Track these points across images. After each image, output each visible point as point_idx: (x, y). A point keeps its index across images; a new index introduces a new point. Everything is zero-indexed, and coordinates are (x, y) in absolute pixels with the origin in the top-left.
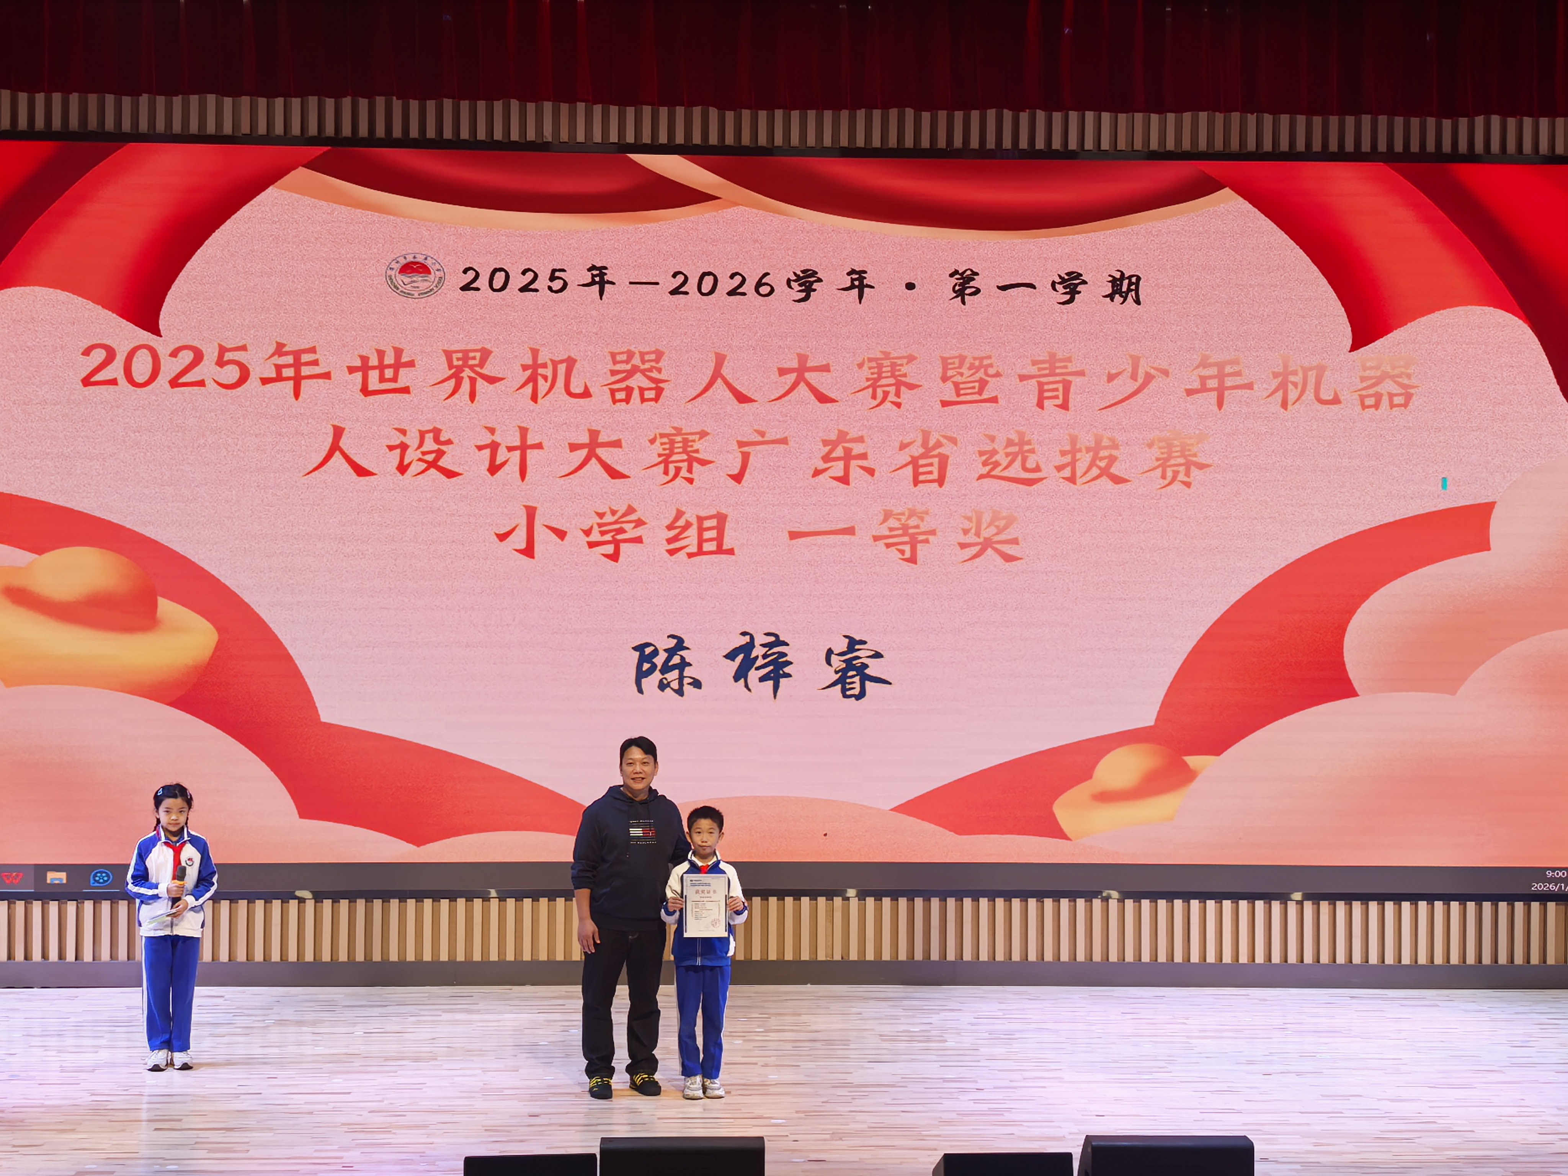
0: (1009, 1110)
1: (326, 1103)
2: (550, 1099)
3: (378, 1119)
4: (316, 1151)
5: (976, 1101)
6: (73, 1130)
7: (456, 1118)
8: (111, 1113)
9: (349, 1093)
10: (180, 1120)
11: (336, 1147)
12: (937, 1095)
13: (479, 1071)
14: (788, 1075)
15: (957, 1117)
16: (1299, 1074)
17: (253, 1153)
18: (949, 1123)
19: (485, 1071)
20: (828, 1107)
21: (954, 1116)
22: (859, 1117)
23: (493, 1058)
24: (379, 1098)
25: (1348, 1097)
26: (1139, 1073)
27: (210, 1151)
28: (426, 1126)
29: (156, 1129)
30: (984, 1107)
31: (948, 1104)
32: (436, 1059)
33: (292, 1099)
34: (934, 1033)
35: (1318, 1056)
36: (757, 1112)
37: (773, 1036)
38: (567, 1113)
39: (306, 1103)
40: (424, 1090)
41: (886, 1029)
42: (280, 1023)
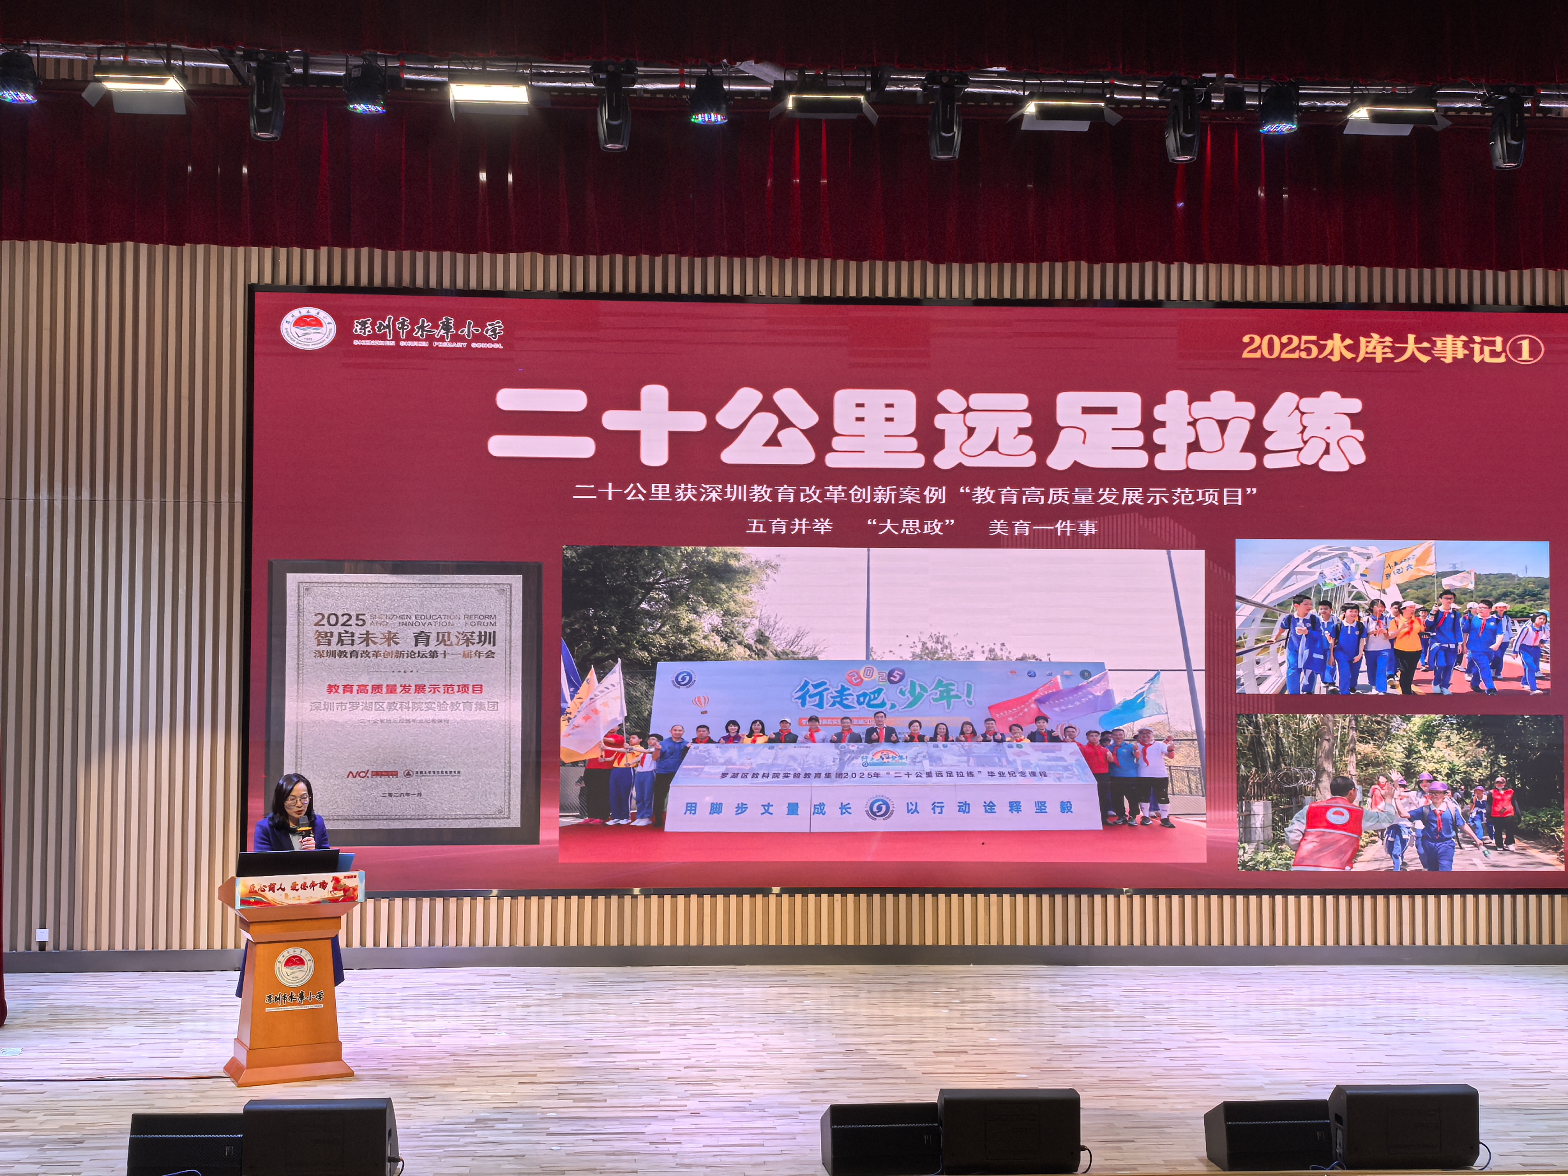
0: (1203, 1065)
2: (823, 1057)
3: (694, 1073)
4: (661, 1100)
5: (1172, 1059)
6: (453, 1084)
7: (758, 1073)
8: (475, 1070)
9: (659, 1052)
10: (535, 1075)
12: (1137, 1054)
14: (1006, 1039)
15: (1164, 1071)
16: (1413, 1033)
17: (610, 1102)
18: (1160, 1076)
19: (758, 1034)
20: (1055, 1064)
21: (1161, 1071)
22: (1087, 1072)
23: (757, 1024)
24: (686, 1056)
25: (1466, 1052)
26: (1284, 1035)
27: (575, 1100)
28: (739, 1080)
29: (520, 1083)
30: (1182, 1063)
31: (1150, 1061)
32: (711, 1025)
34: (1098, 1004)
35: (1417, 1019)
36: (1001, 1068)
37: (969, 1006)
38: (846, 1069)
39: (628, 1061)
40: (718, 1049)
41: (1059, 1000)
42: (566, 995)
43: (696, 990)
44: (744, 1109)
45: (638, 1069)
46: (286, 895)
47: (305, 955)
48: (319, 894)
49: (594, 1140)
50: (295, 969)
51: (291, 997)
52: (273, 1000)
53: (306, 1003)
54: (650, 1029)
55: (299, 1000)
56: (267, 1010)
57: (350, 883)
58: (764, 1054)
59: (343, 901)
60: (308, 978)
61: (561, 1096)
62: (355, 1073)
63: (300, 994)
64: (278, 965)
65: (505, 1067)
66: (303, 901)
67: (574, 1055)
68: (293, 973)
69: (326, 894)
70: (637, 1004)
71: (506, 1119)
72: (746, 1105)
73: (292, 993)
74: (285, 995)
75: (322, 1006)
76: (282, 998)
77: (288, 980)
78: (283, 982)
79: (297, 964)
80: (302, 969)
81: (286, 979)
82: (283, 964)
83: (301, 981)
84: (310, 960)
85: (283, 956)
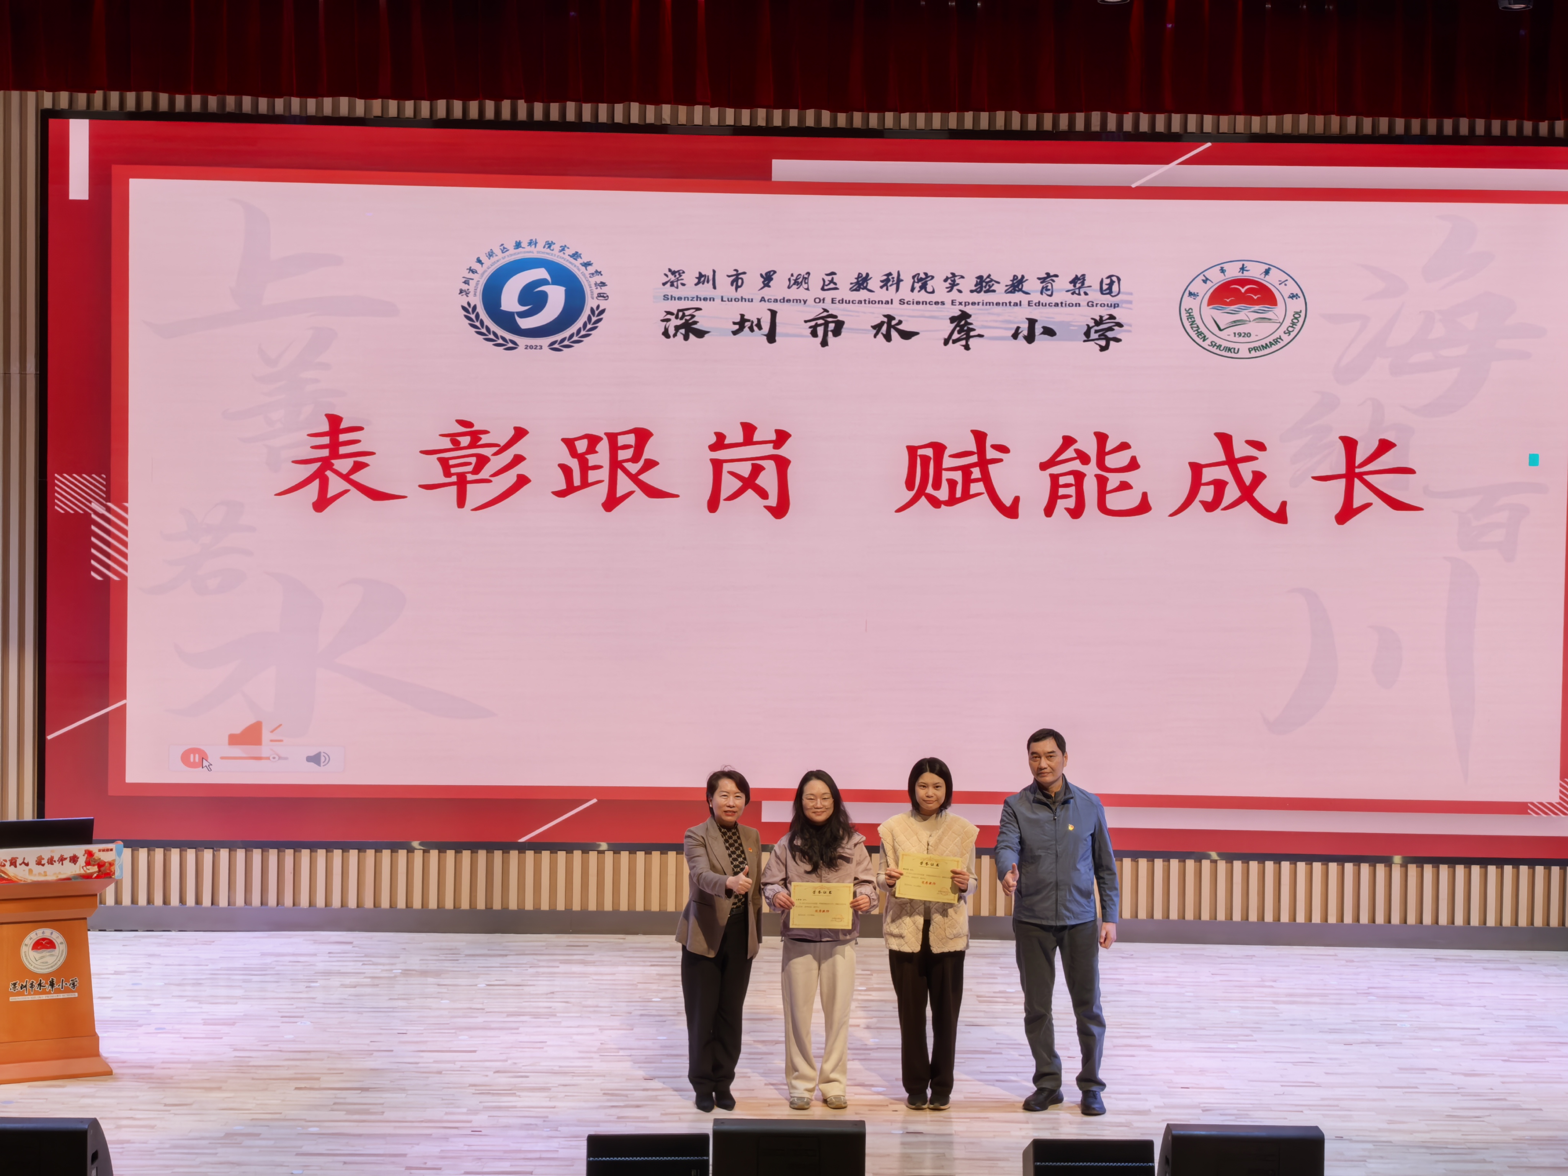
1: (454, 1062)
3: (503, 1080)
4: (447, 1114)
6: (219, 1089)
7: (576, 1080)
8: (254, 1070)
9: (475, 1051)
10: (318, 1079)
11: (465, 1110)
13: (596, 1030)
16: (1378, 1044)
17: (387, 1115)
19: (602, 1029)
23: (609, 1015)
24: (503, 1057)
25: (1423, 1070)
26: (1225, 1041)
27: (349, 1112)
28: (548, 1089)
29: (297, 1089)
32: (555, 1015)
33: (422, 1057)
37: (875, 995)
39: (435, 1062)
40: (545, 1049)
41: (984, 989)
42: (406, 973)
43: (563, 968)
44: (535, 1127)
45: (440, 1073)
46: (31, 871)
47: (56, 937)
48: (69, 870)
49: (345, 1163)
50: (45, 953)
51: (40, 985)
52: (18, 987)
53: (58, 991)
54: (480, 1020)
55: (48, 988)
56: (12, 999)
57: (106, 857)
58: (596, 1056)
59: (97, 877)
60: (59, 963)
61: (336, 1105)
62: (114, 1071)
63: (52, 981)
64: (24, 949)
65: (289, 1068)
66: (51, 877)
67: (375, 1054)
68: (42, 958)
69: (78, 869)
70: (482, 986)
71: (259, 1135)
72: (539, 1122)
73: (41, 980)
74: (33, 982)
75: (76, 995)
76: (29, 985)
77: (36, 966)
78: (31, 968)
79: (47, 948)
80: (53, 953)
81: (33, 964)
82: (31, 948)
83: (52, 967)
84: (62, 943)
85: (31, 939)
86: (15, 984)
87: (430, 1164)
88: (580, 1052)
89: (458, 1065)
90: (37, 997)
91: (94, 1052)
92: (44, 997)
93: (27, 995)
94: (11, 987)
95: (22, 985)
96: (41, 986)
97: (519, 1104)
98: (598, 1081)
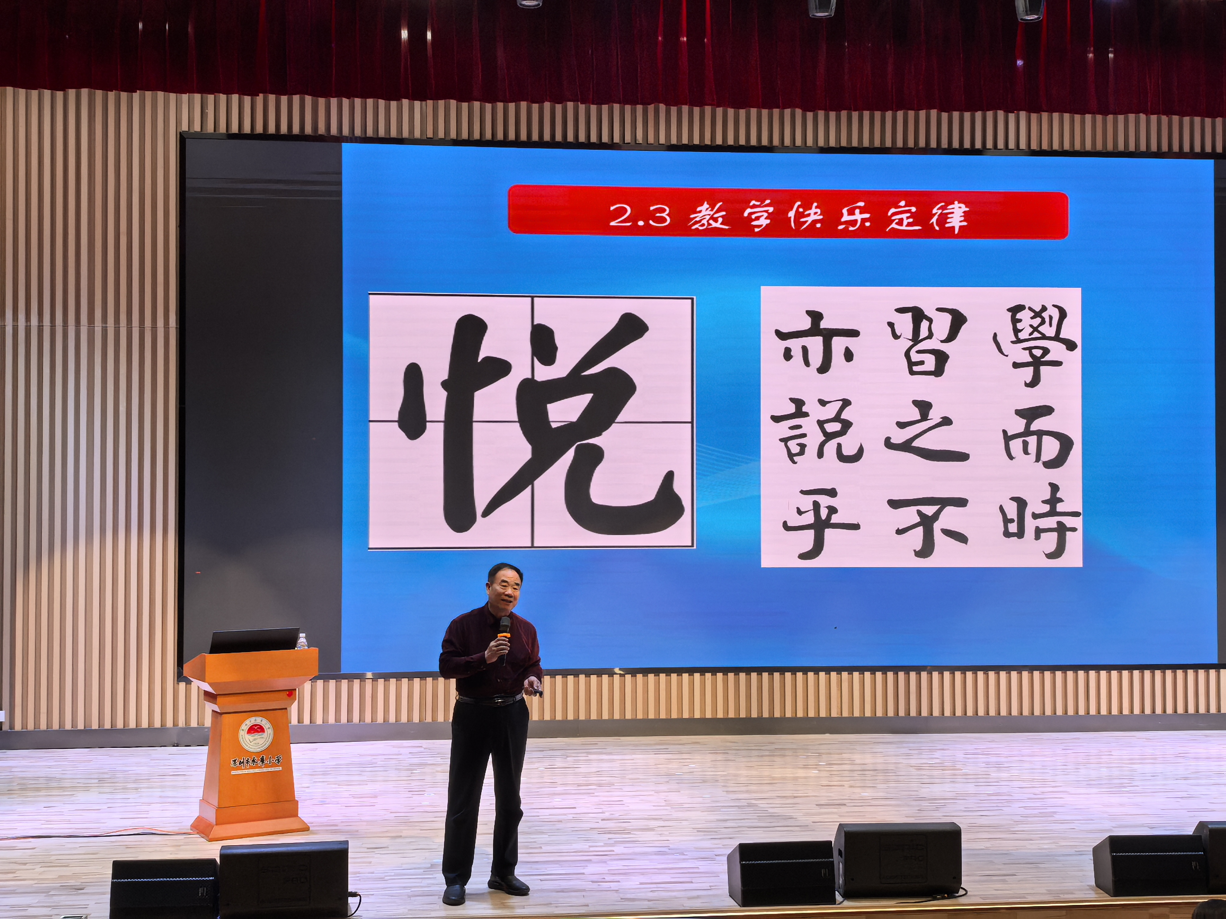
0: (1054, 813)
1: (565, 814)
2: (722, 810)
3: (612, 825)
4: (590, 847)
5: (1026, 808)
7: (668, 824)
9: (575, 808)
11: (602, 844)
13: (652, 793)
14: (876, 794)
15: (1023, 818)
17: (545, 848)
18: (1022, 822)
19: (657, 792)
21: (1020, 818)
23: (654, 783)
24: (600, 811)
28: (653, 829)
30: (1035, 812)
31: (1007, 811)
32: (614, 785)
33: (538, 812)
34: (946, 764)
37: (835, 767)
39: (550, 815)
40: (626, 805)
44: (666, 853)
45: (560, 821)
47: (265, 723)
50: (257, 736)
52: (238, 763)
53: (267, 766)
54: (560, 789)
55: (259, 762)
56: (233, 772)
58: (669, 808)
60: (268, 744)
62: (311, 829)
63: (261, 758)
64: (241, 732)
68: (255, 740)
72: (666, 850)
73: (254, 758)
74: (248, 759)
75: (281, 768)
76: (245, 761)
77: (251, 746)
78: (246, 748)
79: (258, 732)
80: (262, 736)
81: (249, 745)
82: (246, 732)
83: (262, 747)
84: (269, 728)
85: (246, 725)
86: (235, 761)
87: (607, 879)
88: (654, 806)
89: (570, 817)
90: (252, 771)
91: (294, 813)
92: (257, 770)
93: (244, 769)
94: (232, 763)
95: (240, 761)
96: (254, 762)
97: (640, 839)
98: (684, 823)
